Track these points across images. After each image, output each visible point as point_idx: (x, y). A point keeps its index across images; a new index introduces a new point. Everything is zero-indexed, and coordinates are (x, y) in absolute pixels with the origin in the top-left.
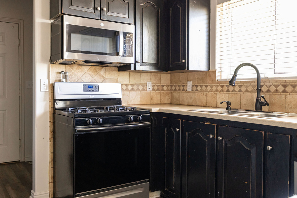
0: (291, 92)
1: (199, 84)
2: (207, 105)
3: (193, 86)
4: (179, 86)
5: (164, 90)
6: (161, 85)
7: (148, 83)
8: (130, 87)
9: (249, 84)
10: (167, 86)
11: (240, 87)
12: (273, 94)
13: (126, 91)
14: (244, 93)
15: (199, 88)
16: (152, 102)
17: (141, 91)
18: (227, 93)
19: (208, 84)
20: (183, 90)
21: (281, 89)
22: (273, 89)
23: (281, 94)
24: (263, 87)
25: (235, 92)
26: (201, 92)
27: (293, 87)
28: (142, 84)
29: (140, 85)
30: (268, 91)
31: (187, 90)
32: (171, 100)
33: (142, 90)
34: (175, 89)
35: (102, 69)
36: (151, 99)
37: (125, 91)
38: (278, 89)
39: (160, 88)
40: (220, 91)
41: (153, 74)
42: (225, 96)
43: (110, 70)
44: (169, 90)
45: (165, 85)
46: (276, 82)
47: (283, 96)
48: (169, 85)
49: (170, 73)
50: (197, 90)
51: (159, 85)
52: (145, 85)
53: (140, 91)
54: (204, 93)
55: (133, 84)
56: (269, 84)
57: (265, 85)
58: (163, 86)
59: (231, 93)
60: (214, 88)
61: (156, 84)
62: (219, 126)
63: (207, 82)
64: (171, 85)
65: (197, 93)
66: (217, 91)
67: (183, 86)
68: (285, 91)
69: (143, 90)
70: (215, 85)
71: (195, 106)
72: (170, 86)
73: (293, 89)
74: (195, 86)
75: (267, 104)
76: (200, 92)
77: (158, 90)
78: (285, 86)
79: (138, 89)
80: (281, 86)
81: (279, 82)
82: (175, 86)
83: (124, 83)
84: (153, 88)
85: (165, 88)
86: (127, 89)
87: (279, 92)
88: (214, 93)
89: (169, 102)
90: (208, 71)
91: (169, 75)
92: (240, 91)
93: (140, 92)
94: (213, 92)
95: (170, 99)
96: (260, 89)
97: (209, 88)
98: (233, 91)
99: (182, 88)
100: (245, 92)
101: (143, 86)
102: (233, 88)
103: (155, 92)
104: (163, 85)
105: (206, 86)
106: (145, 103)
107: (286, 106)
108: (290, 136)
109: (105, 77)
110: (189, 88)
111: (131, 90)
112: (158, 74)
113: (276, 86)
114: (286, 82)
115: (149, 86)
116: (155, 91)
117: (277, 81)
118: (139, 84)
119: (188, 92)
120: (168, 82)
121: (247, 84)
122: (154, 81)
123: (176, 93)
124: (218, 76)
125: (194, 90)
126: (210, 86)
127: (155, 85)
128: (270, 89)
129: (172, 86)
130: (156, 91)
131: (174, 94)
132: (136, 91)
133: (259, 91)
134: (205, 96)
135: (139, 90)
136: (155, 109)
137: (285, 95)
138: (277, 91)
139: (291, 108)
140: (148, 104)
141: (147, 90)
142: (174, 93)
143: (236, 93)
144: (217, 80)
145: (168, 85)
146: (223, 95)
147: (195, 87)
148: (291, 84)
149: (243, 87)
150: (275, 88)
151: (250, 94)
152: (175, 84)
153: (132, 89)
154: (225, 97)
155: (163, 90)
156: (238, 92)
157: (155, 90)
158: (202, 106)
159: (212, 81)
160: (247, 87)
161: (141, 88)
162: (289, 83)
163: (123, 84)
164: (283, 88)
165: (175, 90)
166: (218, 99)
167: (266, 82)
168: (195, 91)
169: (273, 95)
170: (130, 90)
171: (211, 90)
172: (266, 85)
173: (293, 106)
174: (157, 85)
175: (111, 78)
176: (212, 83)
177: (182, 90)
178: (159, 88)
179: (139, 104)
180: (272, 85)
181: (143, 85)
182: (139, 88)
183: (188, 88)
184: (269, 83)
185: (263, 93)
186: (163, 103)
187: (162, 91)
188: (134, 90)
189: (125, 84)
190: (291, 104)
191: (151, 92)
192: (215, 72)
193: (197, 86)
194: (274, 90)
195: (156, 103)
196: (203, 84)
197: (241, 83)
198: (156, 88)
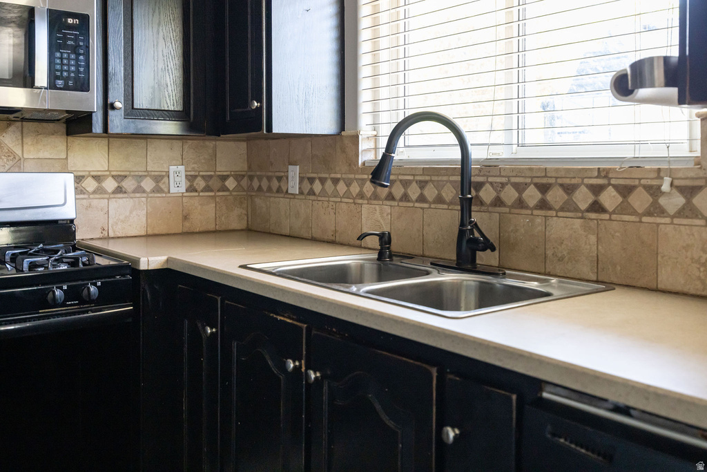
0: (562, 209)
1: (317, 173)
2: (337, 239)
3: (301, 179)
4: (269, 179)
5: (228, 190)
6: (219, 176)
7: (173, 169)
8: (110, 185)
9: (445, 178)
10: (239, 177)
11: (422, 188)
12: (510, 213)
13: (97, 196)
14: (433, 206)
15: (317, 187)
16: (187, 226)
17: (150, 195)
18: (388, 203)
19: (339, 176)
20: (279, 190)
21: (532, 196)
22: (510, 195)
23: (532, 214)
24: (484, 188)
25: (409, 201)
26: (323, 199)
27: (568, 194)
28: (153, 173)
29: (146, 176)
30: (498, 202)
31: (287, 191)
32: (250, 220)
33: (153, 191)
34: (260, 186)
35: (8, 127)
36: (185, 218)
37: (91, 196)
38: (524, 195)
39: (215, 183)
40: (370, 199)
41: (190, 142)
42: (381, 213)
43: (38, 133)
44: (244, 191)
45: (232, 176)
46: (519, 172)
47: (539, 220)
48: (244, 176)
49: (248, 140)
50: (312, 192)
51: (211, 177)
52: (162, 177)
53: (145, 195)
54: (328, 201)
55: (119, 173)
56: (498, 180)
57: (488, 182)
58: (224, 178)
59: (398, 205)
60: (355, 189)
61: (201, 173)
62: (314, 332)
63: (338, 169)
64: (250, 173)
65: (313, 201)
66: (361, 195)
67: (279, 179)
68: (543, 205)
69: (157, 190)
70: (356, 179)
71: (308, 239)
72: (246, 178)
73: (566, 197)
74: (309, 179)
75: (488, 246)
76: (319, 198)
77: (207, 189)
78: (544, 188)
79: (139, 189)
80: (532, 186)
81: (528, 174)
82: (260, 179)
83: (90, 171)
84: (191, 186)
85: (231, 184)
86: (100, 191)
87: (527, 207)
88: (355, 203)
89: (243, 225)
90: (339, 134)
91: (244, 145)
92: (422, 199)
93: (147, 198)
94: (351, 201)
95: (247, 215)
96: (469, 196)
97: (342, 187)
98: (402, 197)
99: (275, 184)
100: (434, 202)
101: (158, 179)
102: (403, 190)
103: (199, 196)
104: (225, 173)
105: (336, 181)
106: (164, 232)
107: (548, 252)
108: (517, 399)
109: (19, 152)
110: (294, 186)
111: (114, 192)
112: (207, 143)
113: (520, 188)
114: (546, 176)
115: (178, 179)
116: (196, 194)
117: (521, 171)
118: (140, 174)
119: (291, 198)
120: (241, 166)
121: (440, 178)
122: (194, 163)
123: (261, 199)
124: (365, 150)
125: (306, 192)
126: (344, 179)
127: (196, 177)
128: (502, 195)
129: (251, 178)
130: (201, 194)
131: (258, 201)
132: (132, 195)
133: (466, 205)
134: (332, 212)
135: (144, 191)
136: (150, 259)
137: (545, 216)
138: (520, 204)
139: (561, 259)
140: (174, 234)
141: (171, 191)
142: (256, 199)
143: (411, 204)
144: (364, 164)
145: (240, 175)
146: (378, 211)
147: (309, 185)
148: (560, 181)
149: (430, 186)
150: (517, 195)
151: (448, 209)
152: (258, 173)
153: (119, 190)
154: (382, 217)
155: (225, 189)
156: (417, 201)
157: (199, 190)
158: (324, 242)
159: (350, 165)
160: (439, 186)
161: (148, 184)
162: (557, 178)
163: (87, 173)
164: (539, 196)
165: (260, 189)
166: (364, 220)
167: (491, 174)
168: (307, 194)
169: (511, 216)
170: (110, 194)
171: (348, 195)
172: (491, 184)
173: (568, 253)
174: (203, 177)
175: (41, 155)
176: (351, 172)
177: (275, 189)
178: (210, 183)
179: (143, 233)
180: (507, 184)
181: (154, 176)
182: (143, 184)
183: (291, 184)
184: (500, 176)
185: (483, 208)
186: (223, 228)
187: (221, 194)
188: (125, 192)
189: (93, 173)
190: (563, 246)
191: (183, 196)
192: (355, 139)
193: (311, 180)
194: (513, 200)
195: (201, 229)
196: (327, 176)
197: (423, 175)
198: (200, 183)
